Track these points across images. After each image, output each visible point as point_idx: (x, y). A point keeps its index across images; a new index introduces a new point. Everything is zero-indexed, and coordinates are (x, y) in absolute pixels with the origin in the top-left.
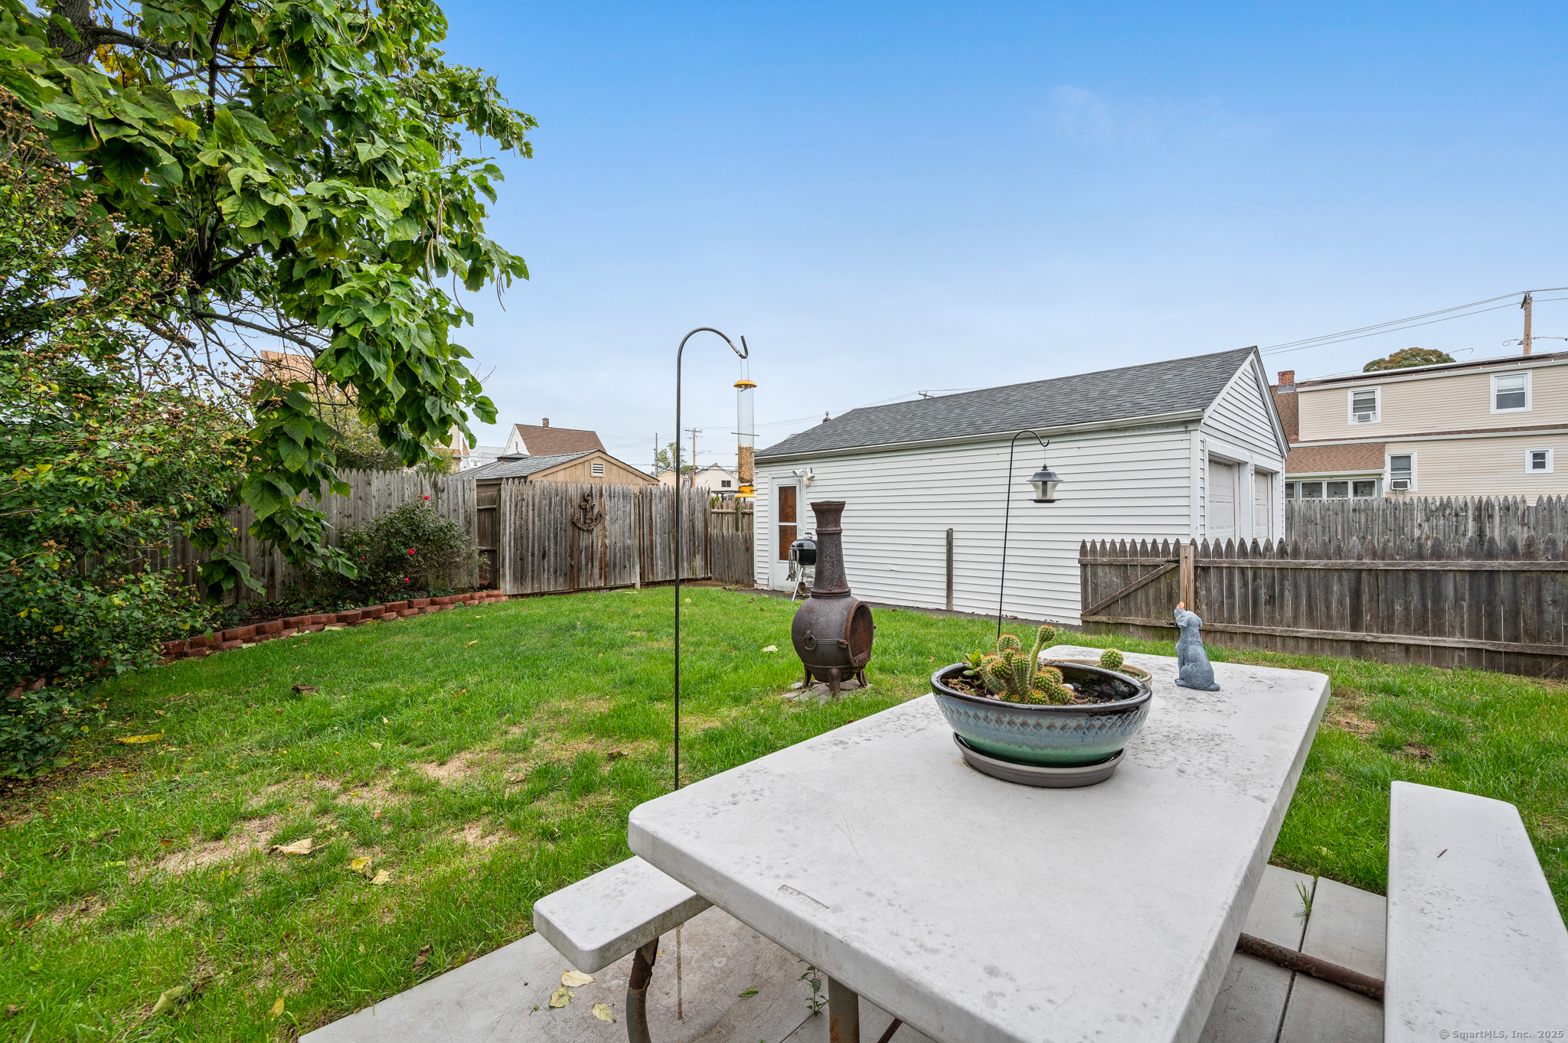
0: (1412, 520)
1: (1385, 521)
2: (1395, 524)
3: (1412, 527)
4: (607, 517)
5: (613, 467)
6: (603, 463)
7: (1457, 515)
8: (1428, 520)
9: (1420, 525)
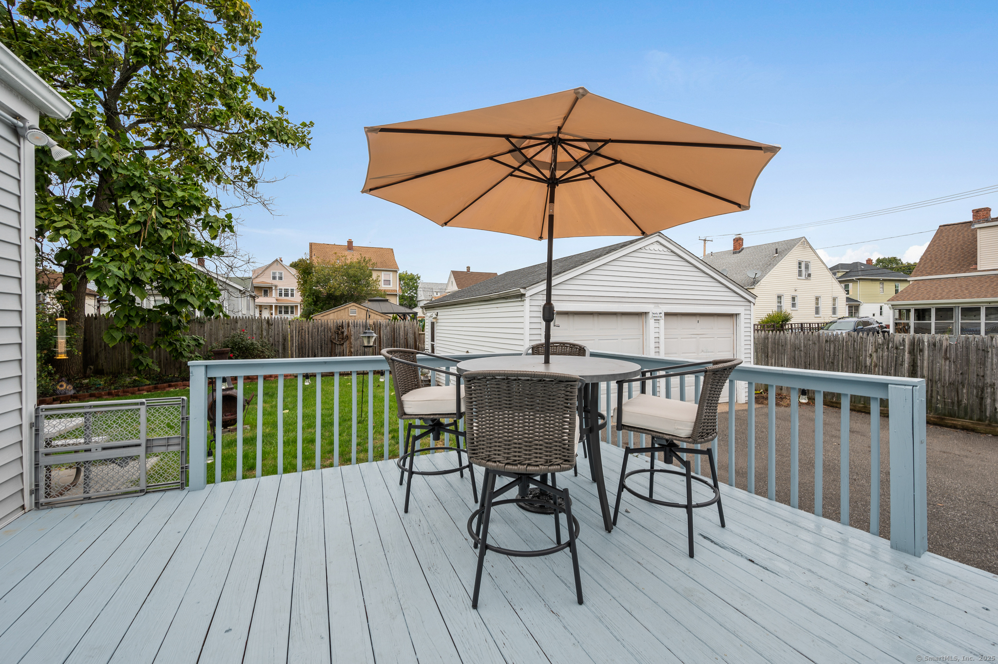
0: (866, 351)
1: (847, 351)
2: (854, 353)
3: (866, 356)
4: (353, 338)
5: (362, 310)
6: (356, 308)
7: (897, 348)
8: (876, 351)
9: (871, 355)
